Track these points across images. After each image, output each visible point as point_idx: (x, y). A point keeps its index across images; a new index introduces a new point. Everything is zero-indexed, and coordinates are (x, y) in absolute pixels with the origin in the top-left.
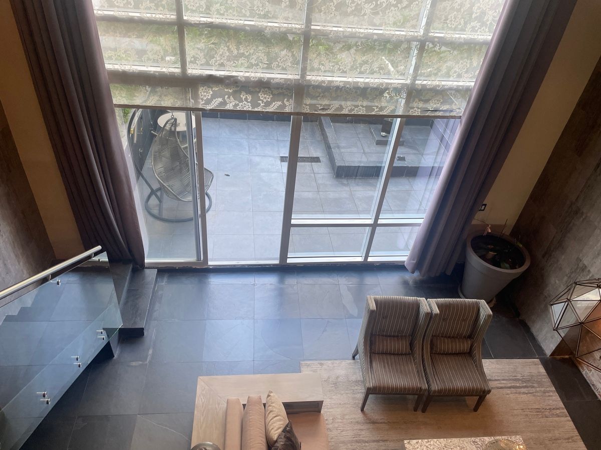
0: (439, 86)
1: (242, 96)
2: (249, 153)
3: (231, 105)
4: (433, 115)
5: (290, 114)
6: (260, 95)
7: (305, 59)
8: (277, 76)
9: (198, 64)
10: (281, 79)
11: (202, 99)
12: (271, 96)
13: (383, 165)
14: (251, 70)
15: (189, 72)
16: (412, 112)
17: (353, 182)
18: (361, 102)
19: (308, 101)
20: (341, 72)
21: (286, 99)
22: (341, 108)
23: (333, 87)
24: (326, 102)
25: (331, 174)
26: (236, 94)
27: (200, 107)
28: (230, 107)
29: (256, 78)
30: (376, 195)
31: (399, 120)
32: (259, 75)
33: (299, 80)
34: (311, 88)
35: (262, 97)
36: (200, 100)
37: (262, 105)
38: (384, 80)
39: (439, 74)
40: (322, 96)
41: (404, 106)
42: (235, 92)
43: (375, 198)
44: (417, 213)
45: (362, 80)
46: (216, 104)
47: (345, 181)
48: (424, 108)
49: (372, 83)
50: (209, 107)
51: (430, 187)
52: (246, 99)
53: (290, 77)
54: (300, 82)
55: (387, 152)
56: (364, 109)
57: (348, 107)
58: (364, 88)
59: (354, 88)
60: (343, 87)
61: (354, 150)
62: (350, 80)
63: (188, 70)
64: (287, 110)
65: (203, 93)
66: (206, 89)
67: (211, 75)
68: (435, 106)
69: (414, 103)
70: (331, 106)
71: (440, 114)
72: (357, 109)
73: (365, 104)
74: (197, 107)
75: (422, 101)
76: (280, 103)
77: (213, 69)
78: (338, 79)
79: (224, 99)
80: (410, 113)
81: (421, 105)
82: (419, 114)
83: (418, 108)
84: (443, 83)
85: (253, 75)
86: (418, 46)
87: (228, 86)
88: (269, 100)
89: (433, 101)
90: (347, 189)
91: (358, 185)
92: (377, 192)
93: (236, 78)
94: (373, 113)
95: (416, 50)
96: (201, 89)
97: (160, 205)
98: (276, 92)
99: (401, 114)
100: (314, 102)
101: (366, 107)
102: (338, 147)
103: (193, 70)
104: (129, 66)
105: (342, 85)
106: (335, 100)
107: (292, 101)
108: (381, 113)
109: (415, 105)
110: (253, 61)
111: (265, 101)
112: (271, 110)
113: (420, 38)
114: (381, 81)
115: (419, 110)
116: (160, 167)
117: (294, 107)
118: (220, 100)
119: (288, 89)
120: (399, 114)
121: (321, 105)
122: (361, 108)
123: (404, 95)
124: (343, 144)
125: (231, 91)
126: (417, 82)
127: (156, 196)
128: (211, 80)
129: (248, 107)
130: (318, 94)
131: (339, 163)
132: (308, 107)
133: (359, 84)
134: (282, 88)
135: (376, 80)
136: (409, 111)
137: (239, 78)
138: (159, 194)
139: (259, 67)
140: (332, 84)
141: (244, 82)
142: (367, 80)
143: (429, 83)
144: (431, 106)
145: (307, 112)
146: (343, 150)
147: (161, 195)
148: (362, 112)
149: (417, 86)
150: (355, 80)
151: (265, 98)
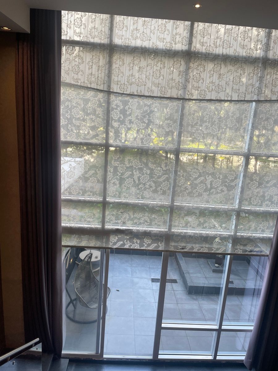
0: (251, 236)
1: (134, 240)
2: (132, 276)
3: (128, 245)
4: (250, 254)
5: (162, 251)
6: (144, 240)
7: (171, 220)
8: (154, 229)
9: (111, 223)
10: (157, 231)
11: (111, 242)
12: (151, 241)
13: (221, 286)
14: (140, 226)
15: (106, 227)
16: (237, 251)
17: (200, 297)
18: (205, 245)
19: (173, 244)
20: (192, 228)
21: (160, 242)
22: (193, 248)
23: (188, 236)
24: (183, 244)
25: (185, 291)
26: (131, 240)
27: (110, 246)
28: (127, 247)
29: (143, 230)
30: (218, 308)
31: (229, 256)
32: (144, 229)
33: (167, 231)
34: (174, 236)
35: (146, 241)
36: (110, 243)
37: (145, 245)
38: (218, 232)
39: (251, 230)
40: (181, 241)
41: (231, 247)
42: (130, 238)
43: (218, 310)
44: (248, 322)
45: (204, 232)
46: (119, 245)
47: (195, 297)
48: (244, 249)
49: (211, 234)
50: (115, 247)
51: (254, 303)
52: (137, 242)
53: (162, 230)
54: (168, 232)
55: (223, 277)
56: (207, 249)
57: (197, 248)
58: (206, 237)
59: (200, 236)
60: (193, 236)
61: (199, 275)
62: (197, 232)
63: (105, 226)
64: (160, 249)
65: (112, 239)
66: (114, 236)
67: (118, 229)
68: (250, 248)
69: (237, 246)
70: (187, 247)
71: (255, 253)
72: (202, 249)
73: (207, 246)
74: (108, 247)
75: (242, 245)
76: (156, 245)
77: (119, 225)
78: (190, 231)
79: (124, 242)
80: (236, 252)
81: (242, 247)
82: (242, 253)
83: (240, 249)
84: (254, 235)
85: (141, 229)
86: (236, 214)
87: (127, 235)
88: (150, 243)
89: (249, 245)
90: (196, 302)
91: (203, 300)
92: (219, 305)
93: (132, 230)
94: (213, 252)
95: (235, 216)
96: (111, 236)
97: (74, 311)
98: (154, 238)
99: (230, 253)
100: (176, 244)
101: (208, 248)
102: (189, 273)
103: (108, 226)
104: (74, 224)
105: (192, 234)
106: (189, 243)
107: (163, 244)
108: (217, 252)
109: (238, 247)
110: (142, 221)
111: (147, 243)
112: (151, 249)
113: (236, 209)
114: (216, 233)
115: (241, 251)
116: (78, 284)
117: (164, 247)
118: (122, 242)
119: (161, 236)
120: (228, 253)
121: (181, 246)
122: (205, 248)
123: (231, 241)
124: (191, 271)
125: (128, 238)
126: (238, 234)
127: (73, 304)
128: (118, 232)
129: (137, 247)
130: (178, 240)
131: (190, 284)
132: (173, 247)
133: (203, 234)
134: (157, 236)
135: (213, 232)
136: (235, 251)
137: (133, 230)
138: (74, 302)
139: (145, 224)
140: (187, 234)
141: (136, 232)
142: (207, 232)
143: (245, 234)
144: (248, 248)
145: (172, 250)
146: (191, 275)
147: (76, 303)
148: (206, 251)
149: (238, 236)
150: (200, 232)
151: (148, 242)
